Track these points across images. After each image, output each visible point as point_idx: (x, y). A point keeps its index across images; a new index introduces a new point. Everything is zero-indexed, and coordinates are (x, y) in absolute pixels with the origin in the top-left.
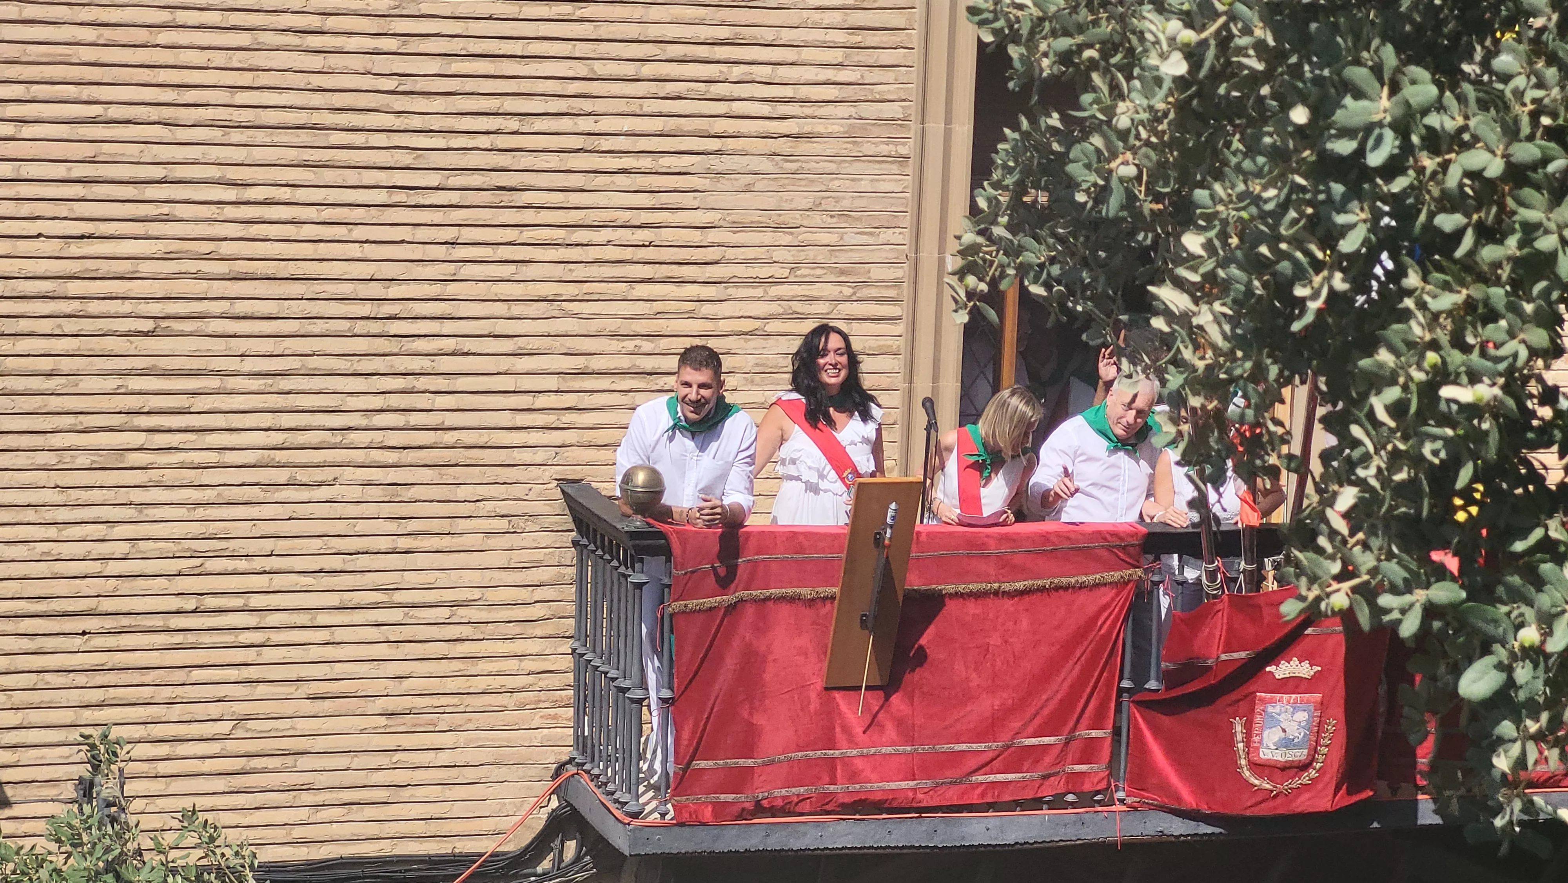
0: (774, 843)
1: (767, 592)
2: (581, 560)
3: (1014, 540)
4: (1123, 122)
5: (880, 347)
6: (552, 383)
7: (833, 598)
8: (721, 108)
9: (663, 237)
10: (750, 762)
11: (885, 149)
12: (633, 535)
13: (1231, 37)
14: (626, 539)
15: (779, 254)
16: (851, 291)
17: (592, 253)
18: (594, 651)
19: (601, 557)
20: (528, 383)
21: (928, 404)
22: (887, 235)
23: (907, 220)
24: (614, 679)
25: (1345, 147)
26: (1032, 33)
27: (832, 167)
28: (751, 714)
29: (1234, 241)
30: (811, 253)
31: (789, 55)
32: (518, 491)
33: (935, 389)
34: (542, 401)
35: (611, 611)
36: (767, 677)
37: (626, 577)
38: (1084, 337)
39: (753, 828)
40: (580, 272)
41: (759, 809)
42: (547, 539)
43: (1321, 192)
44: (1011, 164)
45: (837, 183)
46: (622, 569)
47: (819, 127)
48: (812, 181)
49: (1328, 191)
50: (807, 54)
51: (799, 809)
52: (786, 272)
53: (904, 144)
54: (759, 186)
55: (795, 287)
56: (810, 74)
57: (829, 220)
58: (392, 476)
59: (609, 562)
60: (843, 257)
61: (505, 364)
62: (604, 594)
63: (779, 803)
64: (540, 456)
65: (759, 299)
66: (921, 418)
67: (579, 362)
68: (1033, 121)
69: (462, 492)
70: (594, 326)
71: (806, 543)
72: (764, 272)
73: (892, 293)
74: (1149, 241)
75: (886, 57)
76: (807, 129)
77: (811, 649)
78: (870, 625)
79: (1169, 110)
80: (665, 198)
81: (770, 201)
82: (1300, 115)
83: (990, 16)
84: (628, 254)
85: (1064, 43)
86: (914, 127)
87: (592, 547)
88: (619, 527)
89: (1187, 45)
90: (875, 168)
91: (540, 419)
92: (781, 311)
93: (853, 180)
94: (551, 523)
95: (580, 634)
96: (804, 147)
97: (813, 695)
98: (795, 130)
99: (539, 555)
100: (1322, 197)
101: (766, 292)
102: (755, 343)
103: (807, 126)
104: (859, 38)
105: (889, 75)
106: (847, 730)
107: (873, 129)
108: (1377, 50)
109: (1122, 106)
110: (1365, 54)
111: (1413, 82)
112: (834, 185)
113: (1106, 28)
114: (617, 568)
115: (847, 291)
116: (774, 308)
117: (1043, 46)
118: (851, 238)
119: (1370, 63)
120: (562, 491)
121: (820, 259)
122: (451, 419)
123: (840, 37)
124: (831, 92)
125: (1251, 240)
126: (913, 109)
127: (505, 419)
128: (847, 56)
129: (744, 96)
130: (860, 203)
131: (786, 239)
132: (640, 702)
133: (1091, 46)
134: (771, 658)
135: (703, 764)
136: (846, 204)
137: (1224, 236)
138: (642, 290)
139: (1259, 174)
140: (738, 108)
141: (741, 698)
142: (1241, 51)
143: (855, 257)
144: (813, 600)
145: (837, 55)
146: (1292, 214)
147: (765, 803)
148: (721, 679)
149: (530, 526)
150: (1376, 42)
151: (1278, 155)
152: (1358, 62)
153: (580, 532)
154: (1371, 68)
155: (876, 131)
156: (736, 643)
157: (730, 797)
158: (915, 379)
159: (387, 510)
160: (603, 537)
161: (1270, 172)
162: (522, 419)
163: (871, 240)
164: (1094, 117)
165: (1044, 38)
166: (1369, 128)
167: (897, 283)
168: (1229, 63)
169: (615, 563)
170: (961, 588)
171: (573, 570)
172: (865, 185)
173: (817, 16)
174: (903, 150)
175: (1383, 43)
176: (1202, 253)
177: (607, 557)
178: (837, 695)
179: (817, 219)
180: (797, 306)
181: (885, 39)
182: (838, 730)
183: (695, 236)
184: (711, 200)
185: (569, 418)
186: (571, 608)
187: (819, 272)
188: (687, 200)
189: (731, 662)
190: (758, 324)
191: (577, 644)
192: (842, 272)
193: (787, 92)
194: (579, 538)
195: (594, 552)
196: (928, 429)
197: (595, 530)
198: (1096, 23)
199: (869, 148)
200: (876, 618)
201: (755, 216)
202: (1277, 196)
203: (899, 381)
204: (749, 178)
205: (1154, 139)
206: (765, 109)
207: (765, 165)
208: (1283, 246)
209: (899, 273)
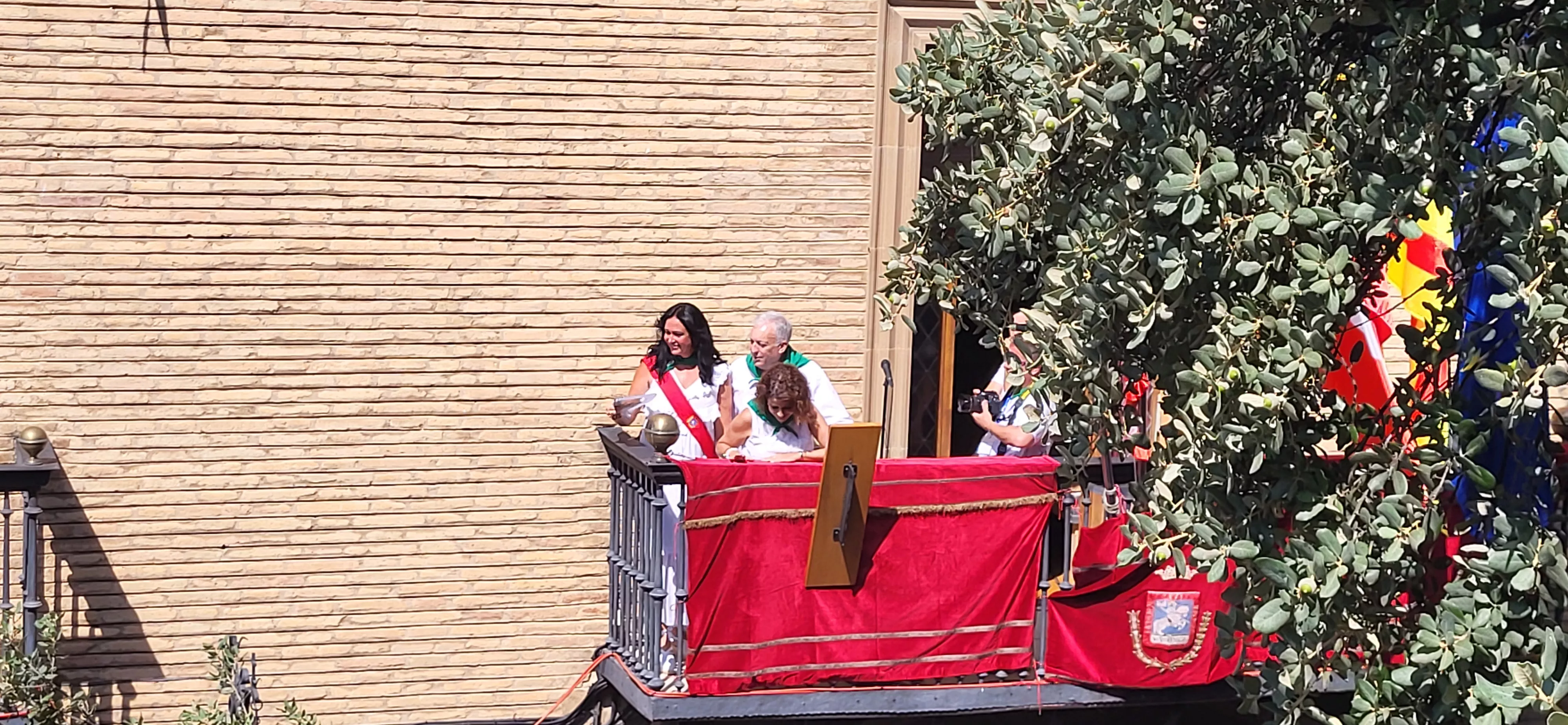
0: (767, 710)
1: (760, 513)
2: (614, 488)
3: (954, 471)
4: (1005, 184)
5: (849, 320)
6: (591, 349)
7: (812, 517)
8: (723, 134)
9: (678, 235)
10: (747, 646)
11: (851, 166)
12: (654, 468)
13: (1085, 121)
14: (649, 471)
15: (769, 249)
16: (825, 277)
17: (622, 248)
18: (625, 559)
19: (630, 485)
20: (572, 350)
21: (886, 365)
22: (852, 233)
23: (869, 222)
24: (640, 581)
25: (1167, 209)
26: (941, 109)
27: (810, 180)
28: (748, 608)
29: (1088, 275)
30: (794, 247)
31: (776, 92)
32: (564, 434)
33: (891, 354)
34: (584, 364)
35: (638, 527)
36: (761, 578)
37: (649, 501)
38: (981, 342)
39: (749, 698)
40: (613, 263)
41: (755, 684)
42: (587, 471)
43: (1150, 242)
44: (927, 207)
45: (814, 192)
46: (646, 495)
47: (799, 149)
48: (795, 191)
49: (1155, 242)
50: (789, 92)
51: (786, 683)
52: (774, 263)
53: (866, 162)
54: (753, 195)
55: (781, 273)
56: (793, 107)
57: (808, 221)
58: (467, 422)
59: (637, 489)
60: (819, 250)
61: (555, 334)
62: (633, 514)
63: (771, 679)
64: (583, 406)
65: (753, 284)
66: (880, 376)
67: (613, 333)
68: (945, 173)
69: (521, 435)
70: (624, 305)
71: (790, 474)
72: (757, 262)
73: (857, 278)
74: (1031, 269)
75: (852, 94)
76: (790, 151)
77: (795, 557)
78: (841, 539)
79: (1041, 174)
80: (679, 205)
81: (762, 207)
82: (1134, 183)
83: (909, 96)
84: (650, 248)
85: (966, 117)
86: (874, 148)
87: (623, 477)
88: (644, 462)
89: (1052, 128)
90: (844, 181)
91: (581, 378)
92: (770, 292)
93: (826, 190)
94: (592, 459)
95: (614, 546)
96: (788, 165)
97: (797, 594)
98: (780, 151)
99: (582, 483)
100: (1151, 246)
101: (758, 278)
102: (751, 317)
103: (791, 148)
104: (831, 79)
105: (855, 108)
106: (824, 621)
107: (843, 150)
108: (1192, 135)
109: (1004, 171)
110: (1183, 138)
111: (1222, 160)
112: (812, 194)
113: (999, 106)
114: (642, 494)
115: (822, 277)
116: (765, 290)
117: (950, 120)
118: (824, 236)
119: (1187, 145)
120: (600, 434)
121: (801, 252)
122: (512, 378)
123: (815, 78)
124: (809, 122)
125: (1098, 278)
126: (873, 133)
127: (554, 378)
128: (821, 93)
129: (741, 125)
130: (832, 208)
131: (775, 237)
132: (661, 599)
133: (987, 120)
134: (763, 564)
135: (710, 648)
136: (821, 209)
137: (1079, 271)
138: (661, 277)
139: (1103, 228)
140: (736, 134)
141: (741, 595)
142: (1093, 133)
143: (828, 250)
144: (797, 518)
145: (814, 93)
146: (1128, 259)
147: (759, 679)
148: (725, 580)
149: (575, 461)
150: (1192, 128)
151: (1118, 213)
152: (1177, 144)
153: (614, 465)
154: (1188, 150)
155: (844, 152)
156: (736, 552)
157: (732, 674)
158: (875, 345)
159: (461, 449)
160: (631, 470)
161: (1111, 226)
162: (568, 378)
163: (840, 237)
164: (982, 179)
165: (951, 113)
166: (1185, 195)
167: (859, 271)
168: (1084, 141)
169: (641, 490)
170: (913, 509)
171: (609, 495)
172: (835, 194)
173: (797, 61)
174: (865, 167)
175: (1198, 129)
176: (1063, 284)
177: (635, 485)
178: (815, 592)
179: (798, 220)
180: (783, 289)
181: (851, 79)
182: (816, 621)
183: (703, 235)
184: (715, 206)
185: (604, 376)
186: (607, 525)
187: (800, 262)
188: (697, 206)
189: (732, 567)
190: (752, 302)
191: (611, 554)
192: (818, 262)
193: (774, 121)
194: (613, 470)
195: (624, 481)
196: (886, 384)
197: (626, 465)
198: (991, 102)
199: (839, 165)
200: (845, 533)
201: (749, 219)
202: (1117, 243)
203: (863, 347)
204: (744, 190)
205: (1029, 196)
206: (757, 135)
207: (758, 179)
208: (1121, 284)
209: (863, 263)
